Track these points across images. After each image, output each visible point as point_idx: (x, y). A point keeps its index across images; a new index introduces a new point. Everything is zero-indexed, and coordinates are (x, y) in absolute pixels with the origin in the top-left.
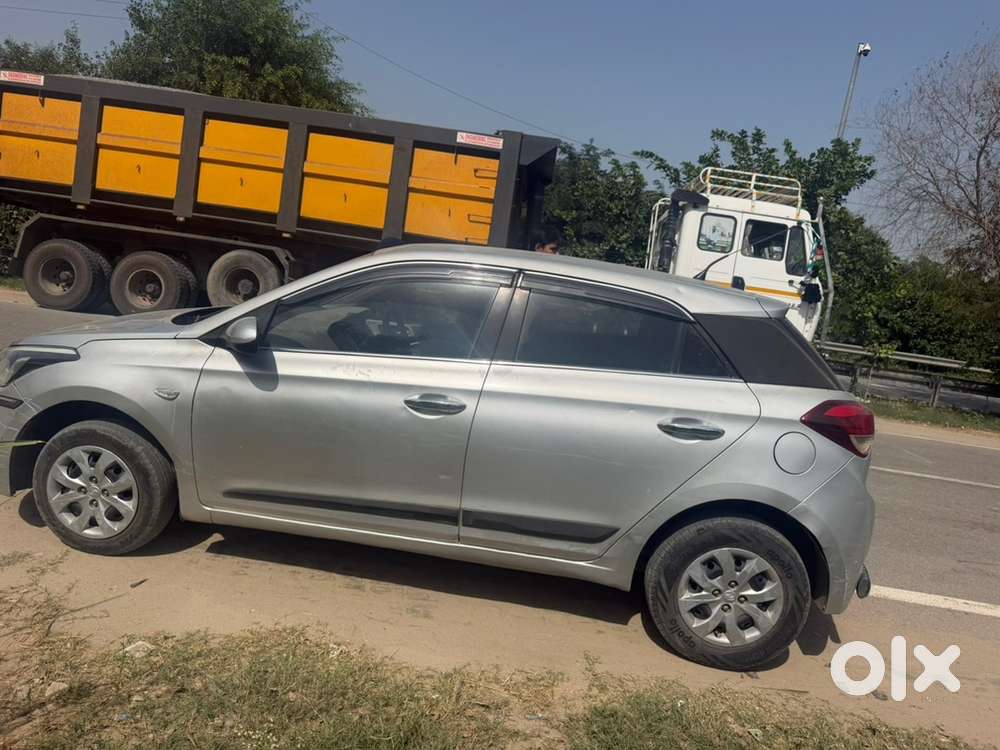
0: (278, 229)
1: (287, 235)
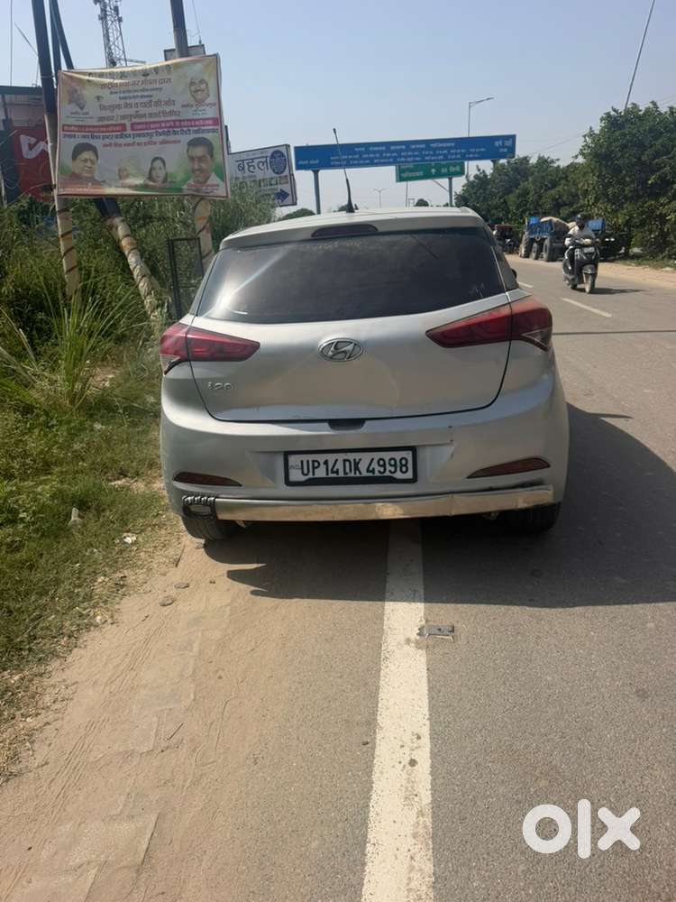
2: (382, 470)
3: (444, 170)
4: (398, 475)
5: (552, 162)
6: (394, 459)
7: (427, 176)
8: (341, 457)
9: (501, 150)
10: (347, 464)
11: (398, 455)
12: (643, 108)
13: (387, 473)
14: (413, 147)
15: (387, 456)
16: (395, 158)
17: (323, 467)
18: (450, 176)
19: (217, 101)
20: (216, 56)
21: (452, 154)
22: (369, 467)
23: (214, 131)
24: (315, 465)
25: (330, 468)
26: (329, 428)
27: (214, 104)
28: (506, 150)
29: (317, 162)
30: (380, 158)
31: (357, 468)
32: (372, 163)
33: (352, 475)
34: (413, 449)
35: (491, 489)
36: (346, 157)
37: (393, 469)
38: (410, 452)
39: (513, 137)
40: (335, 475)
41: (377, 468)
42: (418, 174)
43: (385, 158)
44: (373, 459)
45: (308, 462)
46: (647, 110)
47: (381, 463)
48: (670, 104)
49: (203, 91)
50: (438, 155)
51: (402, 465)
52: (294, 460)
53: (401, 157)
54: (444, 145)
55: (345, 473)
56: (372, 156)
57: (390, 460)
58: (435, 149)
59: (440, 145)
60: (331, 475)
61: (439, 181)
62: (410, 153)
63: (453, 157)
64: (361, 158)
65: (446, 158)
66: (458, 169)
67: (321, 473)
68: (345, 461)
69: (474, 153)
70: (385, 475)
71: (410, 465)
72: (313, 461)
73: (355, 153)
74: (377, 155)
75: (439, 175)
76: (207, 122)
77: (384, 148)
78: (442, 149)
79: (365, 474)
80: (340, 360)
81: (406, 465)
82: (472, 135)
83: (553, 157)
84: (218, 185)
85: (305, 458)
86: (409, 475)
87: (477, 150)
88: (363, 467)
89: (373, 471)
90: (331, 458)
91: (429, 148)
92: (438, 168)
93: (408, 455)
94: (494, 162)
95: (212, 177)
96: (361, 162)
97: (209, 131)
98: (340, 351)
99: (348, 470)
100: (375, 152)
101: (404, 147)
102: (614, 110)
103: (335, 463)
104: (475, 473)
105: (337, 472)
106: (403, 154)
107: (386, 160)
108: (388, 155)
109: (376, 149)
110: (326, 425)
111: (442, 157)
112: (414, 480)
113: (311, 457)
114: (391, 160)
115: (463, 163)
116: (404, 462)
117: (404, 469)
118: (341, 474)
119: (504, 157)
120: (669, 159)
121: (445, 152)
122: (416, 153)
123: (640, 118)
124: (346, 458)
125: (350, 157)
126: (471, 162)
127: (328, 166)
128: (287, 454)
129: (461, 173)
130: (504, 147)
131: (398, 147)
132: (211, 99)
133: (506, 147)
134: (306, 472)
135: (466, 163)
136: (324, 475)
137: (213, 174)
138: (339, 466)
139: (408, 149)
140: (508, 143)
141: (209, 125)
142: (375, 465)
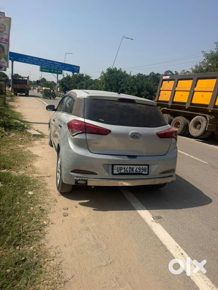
0: (208, 109)
1: (210, 111)
2: (139, 171)
3: (56, 71)
4: (144, 173)
5: (90, 77)
6: (143, 168)
7: (50, 72)
8: (129, 166)
9: (75, 70)
10: (130, 169)
11: (144, 167)
12: (118, 69)
13: (141, 172)
14: (48, 62)
15: (141, 167)
16: (41, 64)
17: (123, 169)
18: (58, 73)
19: (8, 34)
20: (10, 19)
21: (60, 67)
22: (136, 170)
23: (5, 43)
24: (121, 169)
25: (125, 169)
26: (128, 158)
27: (7, 34)
28: (76, 70)
29: (13, 58)
30: (36, 62)
31: (133, 170)
32: (33, 63)
33: (131, 172)
34: (148, 165)
35: (164, 177)
36: (24, 59)
37: (142, 171)
38: (147, 166)
39: (79, 67)
40: (126, 172)
41: (138, 170)
42: (47, 70)
43: (38, 63)
44: (137, 168)
45: (119, 168)
46: (119, 70)
47: (139, 169)
48: (124, 70)
49: (3, 28)
50: (56, 66)
51: (145, 170)
52: (115, 167)
53: (43, 64)
54: (58, 64)
55: (130, 172)
56: (33, 61)
57: (142, 168)
58: (55, 64)
59: (57, 63)
60: (125, 172)
61: (54, 74)
62: (46, 64)
63: (61, 68)
64: (30, 61)
65: (58, 68)
66: (60, 72)
67: (123, 171)
68: (130, 168)
69: (67, 69)
70: (140, 172)
71: (147, 170)
72: (121, 168)
73: (28, 59)
74: (36, 61)
75: (54, 72)
76: (3, 40)
77: (38, 60)
78: (57, 65)
79: (135, 172)
80: (134, 138)
81: (146, 170)
82: (66, 63)
83: (91, 76)
84: (5, 62)
85: (118, 166)
86: (146, 173)
87: (68, 68)
88: (134, 170)
89: (137, 171)
90: (126, 167)
91: (53, 63)
92: (54, 70)
93: (147, 167)
94: (73, 73)
95: (2, 59)
96: (30, 62)
97: (3, 43)
98: (135, 136)
99: (130, 171)
100: (35, 60)
101: (45, 61)
102: (110, 68)
103: (127, 168)
104: (162, 172)
105: (127, 171)
106: (44, 63)
107: (39, 64)
108: (39, 62)
109: (35, 59)
110: (127, 157)
111: (57, 67)
112: (148, 174)
113: (120, 166)
114: (40, 64)
115: (62, 71)
116: (145, 169)
117: (145, 171)
118: (128, 172)
119: (76, 72)
120: (125, 85)
121: (58, 66)
122: (49, 64)
123: (117, 72)
124: (130, 167)
125: (26, 59)
126: (65, 71)
127: (17, 60)
128: (113, 165)
129: (61, 73)
130: (76, 69)
131: (43, 61)
132: (6, 32)
133: (77, 69)
134: (118, 171)
135: (63, 71)
136: (124, 172)
137: (3, 58)
138: (128, 169)
139: (46, 62)
140: (78, 68)
141: (4, 41)
142: (138, 169)
